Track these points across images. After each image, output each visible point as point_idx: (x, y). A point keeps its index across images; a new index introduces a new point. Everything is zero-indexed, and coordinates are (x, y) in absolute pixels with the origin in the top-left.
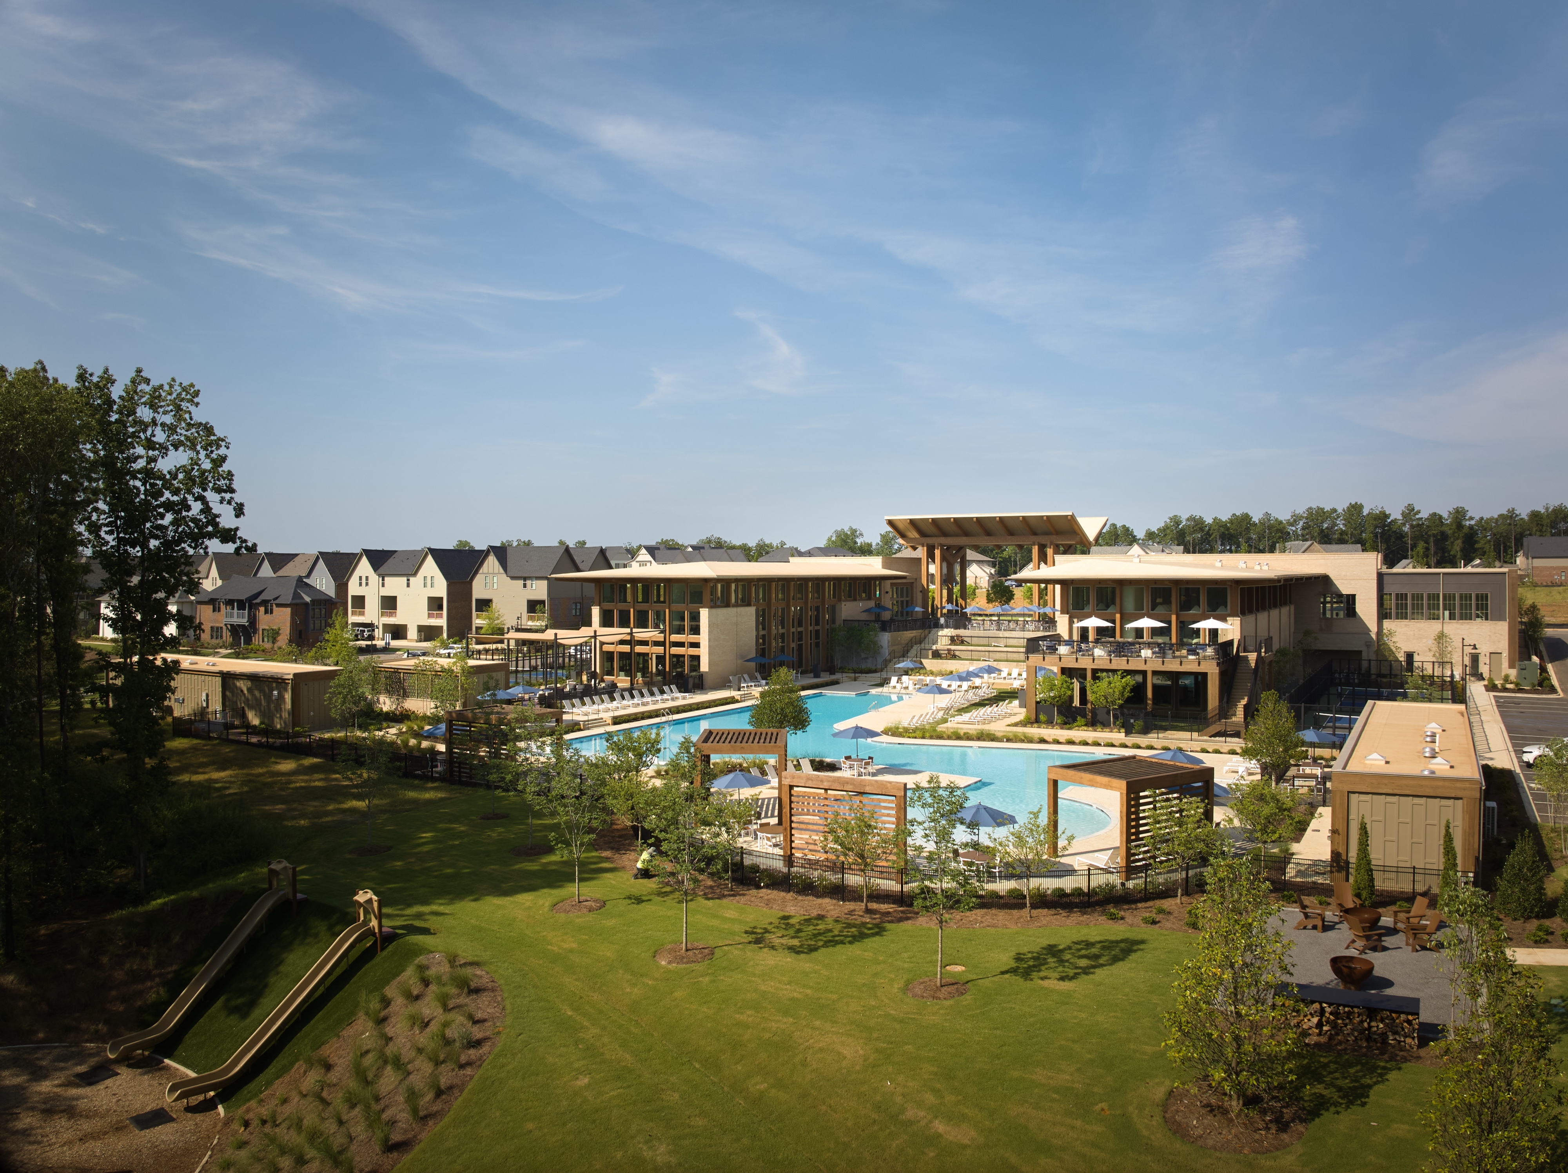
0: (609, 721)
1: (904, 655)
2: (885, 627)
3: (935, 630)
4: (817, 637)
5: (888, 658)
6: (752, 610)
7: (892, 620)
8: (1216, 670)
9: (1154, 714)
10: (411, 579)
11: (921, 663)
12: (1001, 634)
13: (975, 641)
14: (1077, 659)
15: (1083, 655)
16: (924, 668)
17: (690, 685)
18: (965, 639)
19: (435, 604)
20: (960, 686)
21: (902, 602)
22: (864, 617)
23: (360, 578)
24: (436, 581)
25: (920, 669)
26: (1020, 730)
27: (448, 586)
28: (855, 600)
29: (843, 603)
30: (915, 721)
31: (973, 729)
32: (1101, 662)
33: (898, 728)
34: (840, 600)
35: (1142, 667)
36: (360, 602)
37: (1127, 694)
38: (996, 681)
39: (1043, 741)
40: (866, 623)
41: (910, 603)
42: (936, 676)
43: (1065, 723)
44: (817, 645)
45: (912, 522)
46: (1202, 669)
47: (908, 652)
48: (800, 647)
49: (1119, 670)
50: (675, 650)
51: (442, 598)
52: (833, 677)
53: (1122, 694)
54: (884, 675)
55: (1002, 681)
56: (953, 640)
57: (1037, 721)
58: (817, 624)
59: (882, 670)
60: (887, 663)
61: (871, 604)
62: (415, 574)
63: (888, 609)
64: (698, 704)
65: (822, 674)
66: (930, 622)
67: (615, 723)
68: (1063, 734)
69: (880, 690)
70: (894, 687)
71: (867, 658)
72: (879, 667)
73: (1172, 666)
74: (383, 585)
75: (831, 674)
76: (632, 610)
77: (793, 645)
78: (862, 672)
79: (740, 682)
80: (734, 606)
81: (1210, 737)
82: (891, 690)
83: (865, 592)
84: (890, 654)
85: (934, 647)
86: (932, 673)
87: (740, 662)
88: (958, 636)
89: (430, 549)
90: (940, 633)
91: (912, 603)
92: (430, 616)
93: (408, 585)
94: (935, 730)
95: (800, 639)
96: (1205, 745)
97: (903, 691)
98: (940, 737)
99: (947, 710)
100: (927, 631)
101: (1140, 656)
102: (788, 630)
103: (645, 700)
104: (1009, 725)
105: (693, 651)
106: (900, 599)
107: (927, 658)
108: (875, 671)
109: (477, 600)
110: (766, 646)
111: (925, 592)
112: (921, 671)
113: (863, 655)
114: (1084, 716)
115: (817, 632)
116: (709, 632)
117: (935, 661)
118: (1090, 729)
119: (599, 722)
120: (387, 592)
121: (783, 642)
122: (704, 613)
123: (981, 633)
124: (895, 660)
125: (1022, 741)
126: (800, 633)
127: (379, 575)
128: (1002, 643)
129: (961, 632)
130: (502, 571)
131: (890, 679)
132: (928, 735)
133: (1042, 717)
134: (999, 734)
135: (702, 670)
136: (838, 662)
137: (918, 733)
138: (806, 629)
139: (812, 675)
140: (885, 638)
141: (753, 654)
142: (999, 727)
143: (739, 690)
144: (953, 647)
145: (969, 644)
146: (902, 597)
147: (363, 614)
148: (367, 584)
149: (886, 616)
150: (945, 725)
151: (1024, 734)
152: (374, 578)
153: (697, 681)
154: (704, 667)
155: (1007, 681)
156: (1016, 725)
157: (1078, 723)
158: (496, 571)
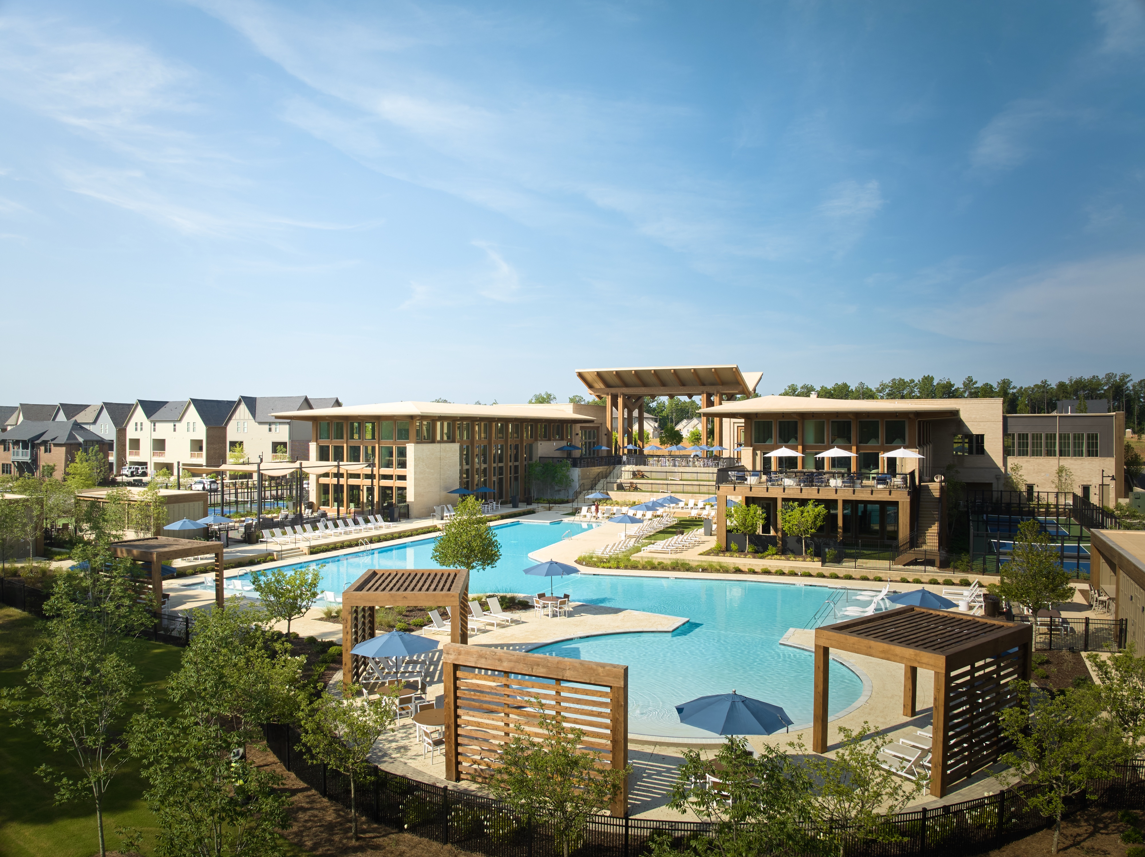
0: (306, 551)
1: (592, 487)
2: (576, 463)
3: (618, 467)
4: (516, 472)
5: (579, 490)
6: (456, 446)
7: (581, 458)
8: (907, 499)
9: (845, 544)
10: (177, 424)
11: (608, 494)
12: (676, 469)
13: (654, 475)
14: (767, 488)
15: (773, 485)
16: (610, 499)
17: (396, 515)
18: (645, 474)
19: (197, 445)
20: (644, 515)
21: (590, 443)
22: (558, 454)
23: (136, 424)
24: (197, 426)
25: (607, 499)
26: (714, 559)
27: (207, 430)
28: (549, 440)
29: (539, 443)
30: (608, 550)
31: (667, 558)
32: (791, 492)
33: (592, 557)
34: (536, 440)
35: (832, 496)
36: (136, 444)
37: (819, 524)
38: (675, 510)
39: (738, 571)
40: (560, 460)
41: (597, 443)
42: (621, 506)
43: (756, 552)
44: (516, 478)
45: (599, 374)
46: (893, 498)
47: (596, 484)
48: (501, 480)
49: (810, 500)
50: (385, 483)
51: (201, 441)
52: (530, 507)
53: (814, 522)
54: (575, 505)
55: (680, 510)
56: (635, 475)
57: (727, 549)
58: (516, 460)
59: (573, 501)
60: (577, 494)
61: (564, 443)
62: (180, 420)
63: (578, 448)
64: (400, 533)
65: (520, 505)
66: (615, 460)
67: (312, 553)
68: (758, 563)
69: (572, 518)
70: (585, 516)
71: (560, 490)
72: (571, 498)
73: (863, 495)
74: (154, 430)
75: (528, 504)
76: (345, 445)
77: (494, 479)
78: (555, 502)
79: (443, 511)
80: (439, 442)
81: (904, 565)
82: (582, 519)
83: (558, 434)
84: (580, 487)
85: (619, 481)
86: (617, 504)
87: (444, 493)
88: (638, 471)
89: (192, 400)
90: (623, 469)
91: (598, 444)
92: (192, 456)
93: (175, 430)
94: (629, 560)
95: (501, 474)
96: (905, 575)
97: (594, 520)
98: (635, 567)
99: (638, 538)
100: (612, 467)
101: (829, 486)
102: (490, 466)
103: (348, 529)
104: (701, 554)
105: (400, 483)
106: (588, 441)
107: (613, 490)
108: (567, 502)
109: (230, 442)
110: (470, 479)
111: (609, 435)
112: (608, 502)
113: (557, 488)
114: (775, 544)
115: (516, 467)
116: (415, 466)
117: (620, 493)
118: (783, 558)
119: (295, 552)
120: (158, 435)
121: (485, 476)
122: (411, 448)
123: (659, 469)
124: (584, 492)
125: (718, 571)
126: (501, 468)
127: (151, 422)
128: (678, 476)
129: (642, 468)
130: (251, 417)
131: (581, 509)
132: (622, 565)
133: (734, 546)
134: (694, 564)
135: (408, 500)
136: (534, 494)
137: (613, 563)
138: (506, 465)
139: (511, 505)
140: (576, 473)
141: (457, 486)
142: (692, 556)
143: (442, 519)
144: (635, 481)
145: (648, 478)
146: (590, 438)
147: (137, 454)
148: (141, 429)
149: (577, 453)
150: (639, 554)
151: (719, 563)
152: (147, 424)
153: (402, 511)
154: (410, 497)
155: (685, 510)
156: (708, 553)
157: (769, 552)
158: (246, 418)
